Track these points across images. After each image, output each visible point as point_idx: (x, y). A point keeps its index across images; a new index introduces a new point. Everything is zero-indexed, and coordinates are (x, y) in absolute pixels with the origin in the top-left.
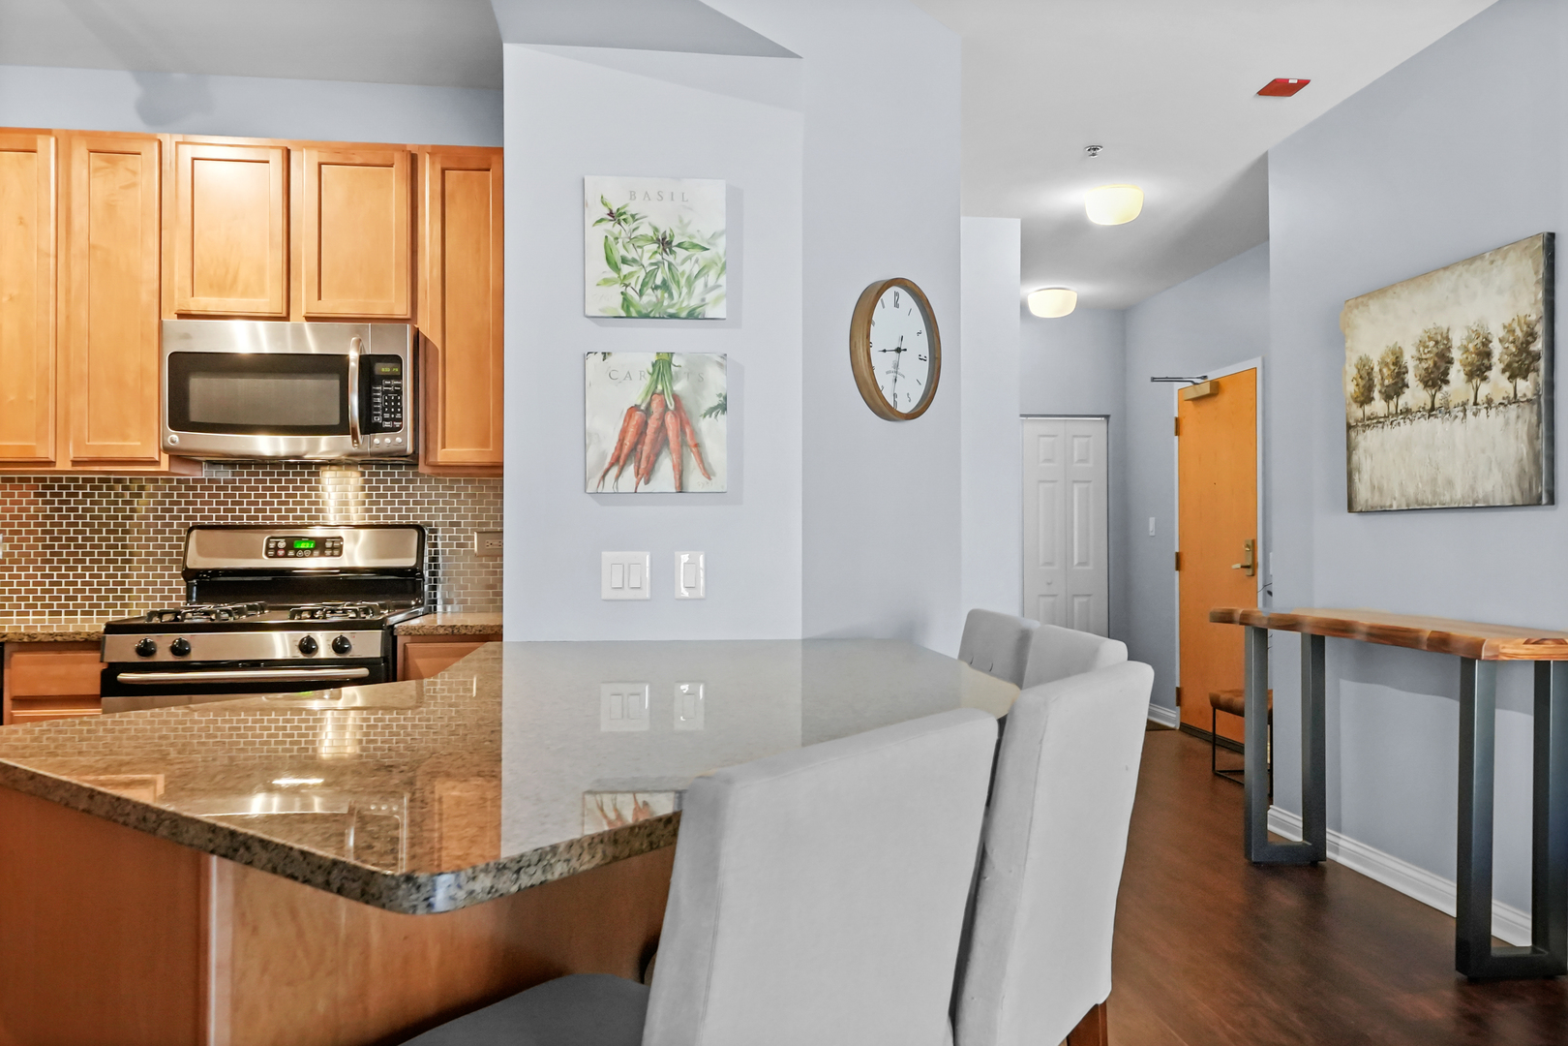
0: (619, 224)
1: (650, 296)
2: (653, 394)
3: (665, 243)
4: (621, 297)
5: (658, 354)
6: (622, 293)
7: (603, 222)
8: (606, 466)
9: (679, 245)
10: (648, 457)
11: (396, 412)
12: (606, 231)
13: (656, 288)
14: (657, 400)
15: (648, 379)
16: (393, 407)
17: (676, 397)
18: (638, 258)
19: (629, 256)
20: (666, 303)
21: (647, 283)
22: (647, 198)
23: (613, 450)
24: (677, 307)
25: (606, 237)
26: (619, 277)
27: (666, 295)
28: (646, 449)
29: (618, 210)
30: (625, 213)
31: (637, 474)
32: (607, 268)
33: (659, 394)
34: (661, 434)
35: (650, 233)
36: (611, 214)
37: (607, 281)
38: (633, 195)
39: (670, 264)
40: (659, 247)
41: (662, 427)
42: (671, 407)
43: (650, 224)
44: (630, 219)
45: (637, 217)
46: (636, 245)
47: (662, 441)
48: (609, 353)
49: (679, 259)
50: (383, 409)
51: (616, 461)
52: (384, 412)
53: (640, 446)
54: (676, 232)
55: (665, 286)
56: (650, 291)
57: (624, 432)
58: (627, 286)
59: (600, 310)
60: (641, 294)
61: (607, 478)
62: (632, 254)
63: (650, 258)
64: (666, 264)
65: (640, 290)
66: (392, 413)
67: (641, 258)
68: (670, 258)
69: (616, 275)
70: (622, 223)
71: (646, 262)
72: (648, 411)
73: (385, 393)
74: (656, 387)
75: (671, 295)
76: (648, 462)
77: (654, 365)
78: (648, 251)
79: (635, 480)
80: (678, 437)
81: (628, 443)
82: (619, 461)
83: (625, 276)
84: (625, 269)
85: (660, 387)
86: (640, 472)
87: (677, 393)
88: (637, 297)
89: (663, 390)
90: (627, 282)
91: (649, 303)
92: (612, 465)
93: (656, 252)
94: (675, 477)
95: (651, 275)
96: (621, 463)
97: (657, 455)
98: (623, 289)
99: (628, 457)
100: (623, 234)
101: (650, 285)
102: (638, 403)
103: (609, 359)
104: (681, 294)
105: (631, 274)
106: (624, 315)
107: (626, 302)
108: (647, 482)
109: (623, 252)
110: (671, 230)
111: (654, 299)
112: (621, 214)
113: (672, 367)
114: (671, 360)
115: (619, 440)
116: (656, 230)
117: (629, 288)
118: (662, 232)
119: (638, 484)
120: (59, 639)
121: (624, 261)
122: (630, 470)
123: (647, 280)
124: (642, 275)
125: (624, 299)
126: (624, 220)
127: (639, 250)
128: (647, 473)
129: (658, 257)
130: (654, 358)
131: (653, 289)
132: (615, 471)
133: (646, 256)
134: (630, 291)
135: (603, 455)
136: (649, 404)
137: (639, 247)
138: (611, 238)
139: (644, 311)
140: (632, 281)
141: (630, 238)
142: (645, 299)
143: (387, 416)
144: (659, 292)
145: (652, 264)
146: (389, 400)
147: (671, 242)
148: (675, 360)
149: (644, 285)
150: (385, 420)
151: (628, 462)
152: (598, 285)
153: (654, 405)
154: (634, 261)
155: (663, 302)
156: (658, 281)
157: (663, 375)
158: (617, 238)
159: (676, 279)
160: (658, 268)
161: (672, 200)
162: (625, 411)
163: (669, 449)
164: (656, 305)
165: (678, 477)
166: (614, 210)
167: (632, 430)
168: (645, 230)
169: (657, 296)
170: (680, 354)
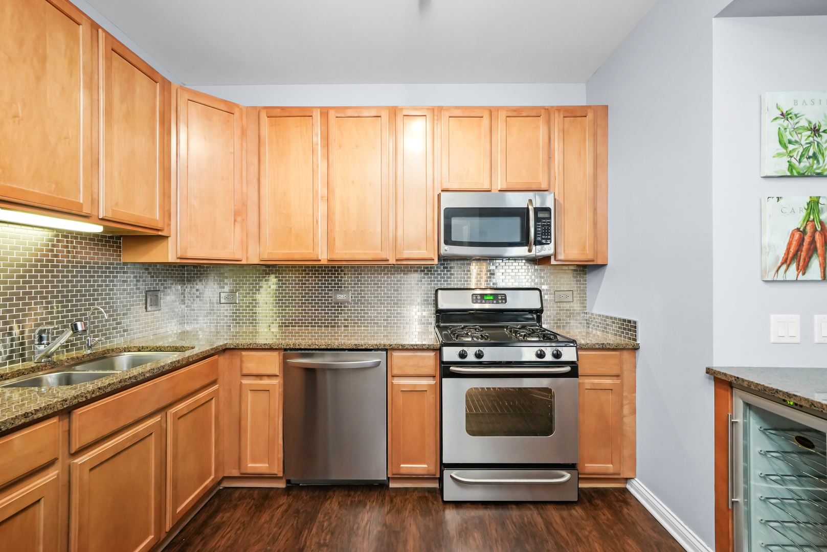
0: (787, 120)
1: (805, 163)
2: (808, 221)
3: (816, 131)
4: (788, 164)
5: (811, 197)
6: (788, 161)
7: (778, 120)
8: (779, 264)
9: (824, 131)
10: (805, 259)
11: (548, 235)
12: (780, 124)
13: (810, 157)
14: (810, 225)
15: (804, 213)
16: (546, 233)
17: (821, 223)
18: (798, 140)
19: (793, 139)
20: (815, 167)
21: (804, 155)
22: (804, 104)
23: (783, 255)
24: (822, 169)
25: (779, 128)
26: (787, 152)
27: (815, 162)
28: (803, 254)
29: (787, 112)
30: (791, 113)
31: (798, 269)
32: (779, 146)
33: (811, 221)
34: (813, 245)
35: (806, 125)
36: (782, 114)
37: (779, 155)
38: (796, 103)
39: (818, 143)
40: (812, 133)
41: (813, 241)
42: (819, 229)
43: (806, 119)
44: (794, 117)
45: (798, 116)
46: (798, 132)
47: (813, 249)
48: (781, 198)
49: (824, 140)
50: (542, 234)
51: (785, 261)
52: (542, 235)
53: (799, 253)
54: (822, 123)
55: (815, 156)
56: (805, 159)
57: (790, 244)
58: (791, 157)
59: (775, 172)
60: (800, 162)
61: (779, 271)
62: (795, 138)
63: (806, 140)
64: (816, 143)
65: (799, 160)
66: (545, 235)
67: (800, 140)
68: (819, 139)
69: (785, 151)
70: (789, 119)
71: (803, 142)
72: (804, 232)
73: (543, 226)
74: (810, 217)
75: (818, 162)
76: (804, 262)
77: (808, 204)
78: (804, 136)
79: (796, 273)
80: (823, 247)
81: (792, 250)
82: (787, 261)
83: (790, 151)
84: (791, 147)
85: (812, 217)
86: (800, 268)
87: (822, 220)
88: (797, 164)
89: (814, 219)
90: (791, 155)
91: (805, 166)
92: (782, 264)
93: (810, 136)
94: (821, 271)
95: (806, 150)
96: (788, 263)
97: (810, 258)
98: (789, 159)
99: (792, 259)
100: (790, 126)
101: (805, 156)
102: (799, 227)
103: (781, 201)
104: (824, 161)
105: (794, 150)
106: (789, 174)
107: (791, 167)
108: (804, 274)
109: (789, 137)
110: (819, 123)
111: (808, 164)
112: (788, 114)
113: (819, 204)
114: (819, 201)
115: (787, 249)
116: (810, 123)
117: (792, 158)
118: (813, 124)
119: (798, 275)
120: (415, 347)
121: (790, 142)
122: (794, 266)
123: (803, 153)
124: (801, 150)
125: (790, 165)
126: (791, 117)
127: (800, 135)
128: (804, 268)
129: (811, 139)
130: (808, 200)
131: (807, 159)
132: (784, 267)
133: (804, 138)
134: (793, 160)
135: (777, 258)
136: (805, 227)
137: (799, 133)
138: (782, 129)
139: (802, 172)
140: (795, 154)
141: (794, 129)
142: (802, 164)
143: (543, 237)
144: (811, 160)
145: (807, 143)
146: (545, 229)
147: (820, 129)
148: (821, 201)
149: (802, 156)
150: (543, 239)
151: (792, 262)
152: (774, 157)
153: (808, 228)
154: (796, 142)
155: (813, 166)
156: (811, 154)
157: (814, 209)
158: (786, 129)
159: (822, 152)
160: (811, 146)
161: (820, 104)
162: (791, 232)
163: (817, 254)
164: (809, 168)
165: (822, 270)
166: (784, 112)
167: (794, 243)
168: (803, 123)
169: (809, 163)
170: (824, 197)
